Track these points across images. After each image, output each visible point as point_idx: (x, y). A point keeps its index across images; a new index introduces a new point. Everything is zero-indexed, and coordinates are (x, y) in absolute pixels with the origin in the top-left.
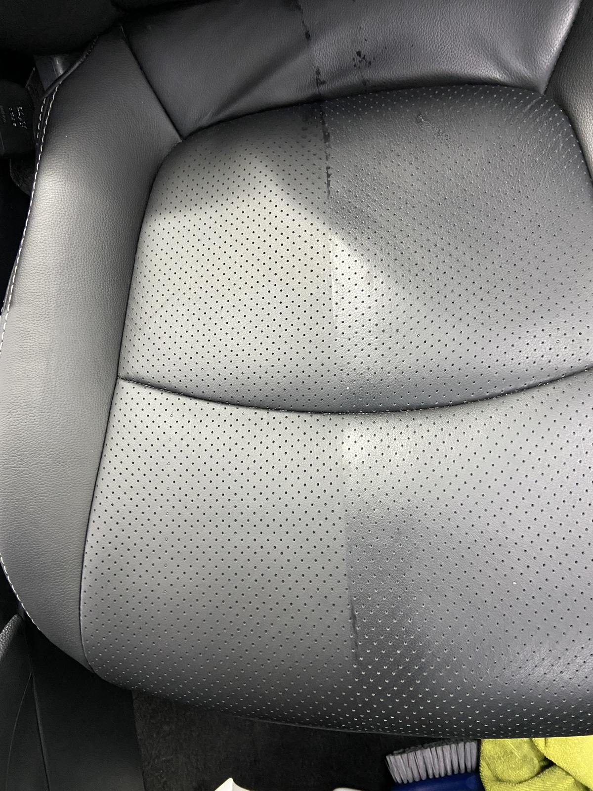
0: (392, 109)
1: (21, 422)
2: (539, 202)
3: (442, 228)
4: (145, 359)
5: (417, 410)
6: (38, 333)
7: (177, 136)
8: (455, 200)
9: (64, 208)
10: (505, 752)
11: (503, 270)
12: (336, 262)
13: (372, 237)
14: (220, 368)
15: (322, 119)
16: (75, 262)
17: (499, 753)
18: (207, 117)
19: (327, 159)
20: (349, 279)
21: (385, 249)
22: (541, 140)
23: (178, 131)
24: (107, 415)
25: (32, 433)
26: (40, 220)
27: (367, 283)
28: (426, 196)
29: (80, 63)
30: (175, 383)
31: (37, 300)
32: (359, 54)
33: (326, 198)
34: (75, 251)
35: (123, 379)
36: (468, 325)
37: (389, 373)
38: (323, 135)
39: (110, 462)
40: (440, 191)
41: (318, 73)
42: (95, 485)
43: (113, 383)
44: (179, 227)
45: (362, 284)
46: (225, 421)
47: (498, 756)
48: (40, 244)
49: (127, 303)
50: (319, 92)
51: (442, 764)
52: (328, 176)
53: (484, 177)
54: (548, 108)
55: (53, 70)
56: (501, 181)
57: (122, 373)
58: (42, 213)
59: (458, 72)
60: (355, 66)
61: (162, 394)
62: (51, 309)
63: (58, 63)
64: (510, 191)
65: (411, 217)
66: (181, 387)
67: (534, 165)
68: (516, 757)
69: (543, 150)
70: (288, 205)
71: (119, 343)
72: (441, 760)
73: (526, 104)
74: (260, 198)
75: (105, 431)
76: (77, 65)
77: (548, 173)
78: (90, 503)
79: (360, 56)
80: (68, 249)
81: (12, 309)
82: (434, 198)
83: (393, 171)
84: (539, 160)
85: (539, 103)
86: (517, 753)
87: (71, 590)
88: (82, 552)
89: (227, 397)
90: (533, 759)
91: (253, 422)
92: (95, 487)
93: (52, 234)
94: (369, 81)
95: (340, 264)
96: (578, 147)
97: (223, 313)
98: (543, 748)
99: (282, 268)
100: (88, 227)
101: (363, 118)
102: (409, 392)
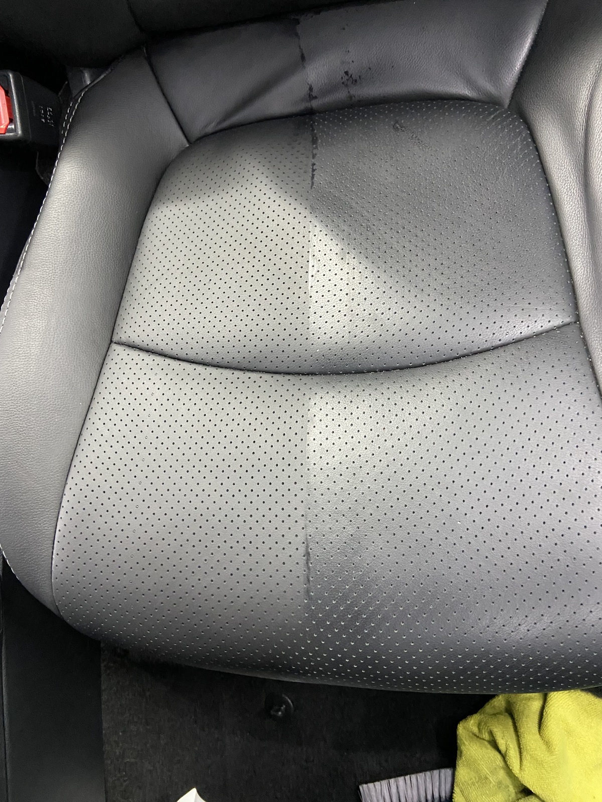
0: (373, 119)
1: (19, 371)
2: (497, 193)
3: (410, 214)
4: (137, 325)
5: (380, 371)
6: (42, 295)
7: (185, 141)
8: (423, 191)
9: (78, 190)
10: (480, 778)
11: (462, 249)
12: (315, 241)
13: (347, 219)
14: (203, 332)
15: (312, 128)
16: (83, 237)
17: (474, 779)
18: (213, 124)
19: (313, 157)
20: (325, 254)
21: (358, 230)
22: (501, 143)
23: (186, 137)
24: (98, 373)
25: (27, 381)
26: (56, 198)
27: (340, 258)
28: (398, 187)
29: (105, 75)
30: (162, 346)
31: (45, 266)
32: (346, 73)
33: (310, 189)
34: (84, 227)
35: (115, 343)
36: (429, 295)
37: (355, 336)
38: (311, 139)
39: (96, 413)
40: (411, 183)
41: (311, 89)
42: (80, 434)
43: (107, 346)
44: (178, 213)
45: (336, 260)
46: (204, 379)
47: (473, 782)
48: (53, 219)
49: (127, 279)
50: (311, 105)
51: (415, 793)
52: (313, 170)
53: (450, 173)
54: (510, 117)
55: (82, 79)
56: (464, 175)
57: (115, 339)
58: (58, 192)
59: (432, 88)
60: (343, 83)
61: (149, 355)
62: (56, 275)
63: (86, 75)
64: (472, 184)
65: (383, 204)
66: (167, 349)
67: (494, 163)
68: (491, 782)
69: (503, 151)
70: (275, 193)
71: (116, 313)
72: (415, 788)
73: (490, 114)
74: (251, 188)
75: (94, 387)
76: (102, 77)
77: (506, 169)
78: (74, 450)
79: (348, 75)
80: (77, 225)
81: (22, 272)
82: (405, 189)
83: (370, 168)
84: (499, 159)
85: (501, 114)
86: (492, 778)
87: (47, 529)
88: (61, 494)
89: (208, 359)
90: (508, 786)
91: (230, 381)
92: (79, 436)
93: (64, 211)
94: (355, 97)
95: (317, 242)
96: (534, 149)
97: (211, 285)
98: (518, 772)
99: (266, 246)
100: (97, 208)
101: (347, 126)
102: (373, 354)
